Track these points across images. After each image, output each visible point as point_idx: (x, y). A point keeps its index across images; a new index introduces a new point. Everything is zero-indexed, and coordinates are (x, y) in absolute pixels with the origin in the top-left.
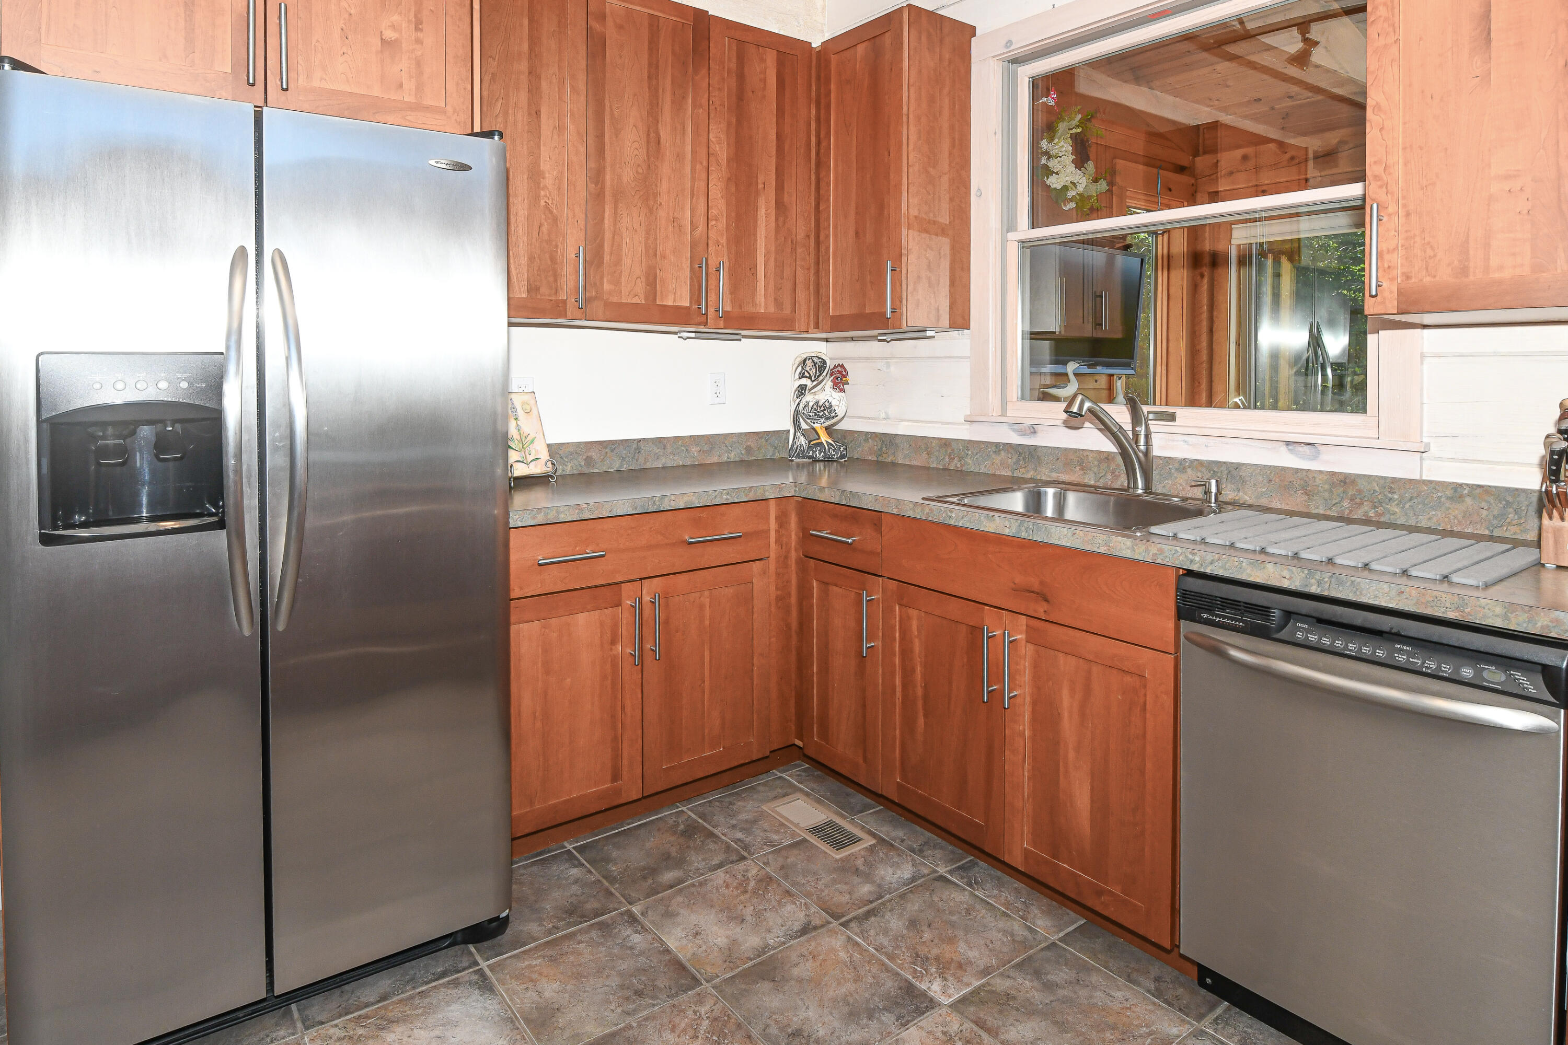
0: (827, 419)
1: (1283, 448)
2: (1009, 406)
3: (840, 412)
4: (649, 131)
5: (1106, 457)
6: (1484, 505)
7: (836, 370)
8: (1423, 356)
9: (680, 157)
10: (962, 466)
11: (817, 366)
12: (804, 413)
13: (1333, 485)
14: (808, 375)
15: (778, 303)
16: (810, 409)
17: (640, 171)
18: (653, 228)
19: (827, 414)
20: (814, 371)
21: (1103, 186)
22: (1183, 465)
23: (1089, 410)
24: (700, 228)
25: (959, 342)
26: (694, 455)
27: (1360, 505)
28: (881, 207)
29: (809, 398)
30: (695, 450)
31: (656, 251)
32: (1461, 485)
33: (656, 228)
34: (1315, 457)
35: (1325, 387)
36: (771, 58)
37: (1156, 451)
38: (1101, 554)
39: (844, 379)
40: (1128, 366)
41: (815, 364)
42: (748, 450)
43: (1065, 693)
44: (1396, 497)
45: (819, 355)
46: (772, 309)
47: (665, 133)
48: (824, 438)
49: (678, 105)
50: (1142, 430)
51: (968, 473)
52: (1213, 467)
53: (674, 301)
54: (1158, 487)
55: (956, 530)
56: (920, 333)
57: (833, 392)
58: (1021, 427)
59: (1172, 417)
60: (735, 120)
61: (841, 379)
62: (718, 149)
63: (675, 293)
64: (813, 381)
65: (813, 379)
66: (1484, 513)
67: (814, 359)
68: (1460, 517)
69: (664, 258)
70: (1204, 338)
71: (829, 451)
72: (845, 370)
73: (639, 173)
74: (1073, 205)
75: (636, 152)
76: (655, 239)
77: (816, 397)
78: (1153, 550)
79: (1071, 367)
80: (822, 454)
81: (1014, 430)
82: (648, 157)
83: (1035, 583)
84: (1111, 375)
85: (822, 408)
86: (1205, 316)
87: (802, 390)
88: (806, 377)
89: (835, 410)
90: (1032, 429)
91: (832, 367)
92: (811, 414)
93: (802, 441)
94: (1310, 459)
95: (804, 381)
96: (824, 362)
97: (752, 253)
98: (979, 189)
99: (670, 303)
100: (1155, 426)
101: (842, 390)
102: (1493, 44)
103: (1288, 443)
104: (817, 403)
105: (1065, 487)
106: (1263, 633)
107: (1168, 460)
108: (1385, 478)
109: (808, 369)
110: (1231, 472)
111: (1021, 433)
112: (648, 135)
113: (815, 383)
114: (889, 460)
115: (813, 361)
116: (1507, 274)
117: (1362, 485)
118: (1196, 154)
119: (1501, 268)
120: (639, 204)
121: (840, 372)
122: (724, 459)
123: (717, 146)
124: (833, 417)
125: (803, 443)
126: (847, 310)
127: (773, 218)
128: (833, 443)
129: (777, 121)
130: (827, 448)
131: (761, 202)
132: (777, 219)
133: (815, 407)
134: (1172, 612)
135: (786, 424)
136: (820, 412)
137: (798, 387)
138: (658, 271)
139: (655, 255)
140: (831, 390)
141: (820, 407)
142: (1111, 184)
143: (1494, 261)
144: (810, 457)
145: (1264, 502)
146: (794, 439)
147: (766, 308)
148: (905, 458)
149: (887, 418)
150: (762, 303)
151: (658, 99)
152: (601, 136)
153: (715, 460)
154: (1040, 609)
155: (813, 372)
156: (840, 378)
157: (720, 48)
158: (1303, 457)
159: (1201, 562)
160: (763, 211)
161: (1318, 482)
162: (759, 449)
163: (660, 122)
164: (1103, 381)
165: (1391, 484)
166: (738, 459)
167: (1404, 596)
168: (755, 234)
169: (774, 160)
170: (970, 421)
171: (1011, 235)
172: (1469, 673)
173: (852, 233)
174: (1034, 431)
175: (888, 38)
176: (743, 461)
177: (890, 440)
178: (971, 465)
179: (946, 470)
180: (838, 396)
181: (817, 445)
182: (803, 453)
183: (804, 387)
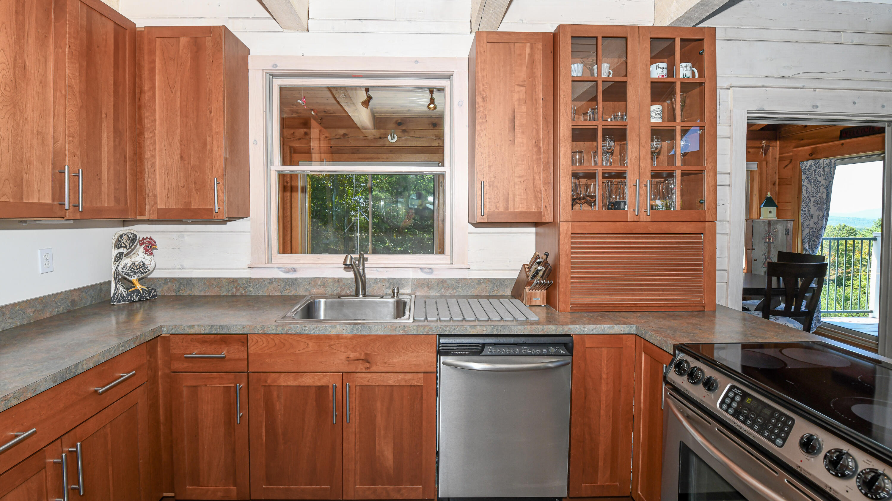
0: (142, 273)
1: (419, 271)
2: (273, 257)
3: (151, 268)
4: (16, 57)
5: (338, 281)
6: (487, 285)
7: (145, 241)
9: (43, 83)
10: (246, 292)
11: (131, 239)
12: (123, 272)
13: (438, 283)
14: (124, 246)
15: (117, 200)
16: (128, 268)
17: (8, 88)
18: (19, 138)
19: (141, 270)
20: (129, 242)
22: (376, 281)
24: (60, 142)
25: (243, 224)
27: (447, 290)
29: (126, 261)
31: (23, 158)
32: (480, 279)
33: (22, 138)
34: (431, 273)
36: (109, 26)
38: (398, 335)
39: (153, 247)
41: (129, 238)
42: (73, 302)
43: (379, 404)
44: (460, 285)
45: (132, 231)
46: (112, 204)
47: (30, 61)
48: (139, 286)
49: (43, 41)
50: (362, 267)
51: (250, 296)
52: (390, 281)
53: (39, 199)
57: (145, 255)
58: (287, 269)
59: (367, 260)
60: (85, 63)
61: (151, 247)
62: (74, 83)
63: (39, 193)
64: (127, 250)
65: (128, 248)
66: (488, 288)
67: (129, 234)
68: (480, 290)
69: (30, 164)
71: (143, 294)
72: (154, 241)
73: (7, 91)
75: (3, 72)
76: (22, 148)
77: (132, 260)
80: (139, 297)
81: (281, 271)
82: (15, 78)
83: (362, 355)
85: (138, 267)
87: (119, 257)
88: (123, 247)
89: (147, 267)
90: (293, 270)
91: (141, 239)
92: (129, 272)
93: (122, 290)
94: (429, 274)
95: (122, 250)
96: (135, 236)
97: (97, 163)
98: (255, 140)
99: (36, 201)
101: (152, 254)
102: (515, 130)
103: (421, 268)
104: (134, 264)
107: (370, 279)
108: (456, 279)
109: (124, 241)
110: (398, 282)
111: (287, 271)
112: (15, 60)
113: (129, 250)
114: (187, 294)
115: (128, 236)
117: (449, 282)
119: (518, 208)
120: (7, 117)
121: (150, 243)
122: (55, 312)
123: (73, 80)
124: (146, 272)
125: (123, 292)
126: (173, 205)
127: (112, 139)
128: (146, 289)
129: (114, 72)
130: (142, 292)
131: (104, 125)
132: (114, 141)
133: (132, 266)
134: (436, 354)
135: (107, 278)
136: (136, 269)
137: (118, 254)
138: (25, 175)
139: (22, 161)
140: (144, 254)
141: (136, 266)
144: (129, 300)
146: (115, 290)
147: (108, 203)
148: (201, 291)
149: (183, 268)
150: (105, 199)
151: (24, 32)
153: (47, 315)
154: (364, 367)
155: (127, 244)
156: (149, 246)
158: (427, 273)
159: (449, 330)
160: (106, 134)
161: (433, 282)
162: (81, 300)
163: (26, 52)
165: (459, 281)
166: (65, 311)
167: (526, 329)
168: (100, 150)
169: (112, 99)
170: (251, 267)
171: (272, 167)
172: (545, 351)
173: (177, 157)
174: (294, 270)
175: (208, 42)
176: (69, 312)
177: (188, 282)
178: (252, 291)
179: (234, 296)
180: (148, 257)
181: (133, 291)
182: (123, 298)
183: (121, 254)
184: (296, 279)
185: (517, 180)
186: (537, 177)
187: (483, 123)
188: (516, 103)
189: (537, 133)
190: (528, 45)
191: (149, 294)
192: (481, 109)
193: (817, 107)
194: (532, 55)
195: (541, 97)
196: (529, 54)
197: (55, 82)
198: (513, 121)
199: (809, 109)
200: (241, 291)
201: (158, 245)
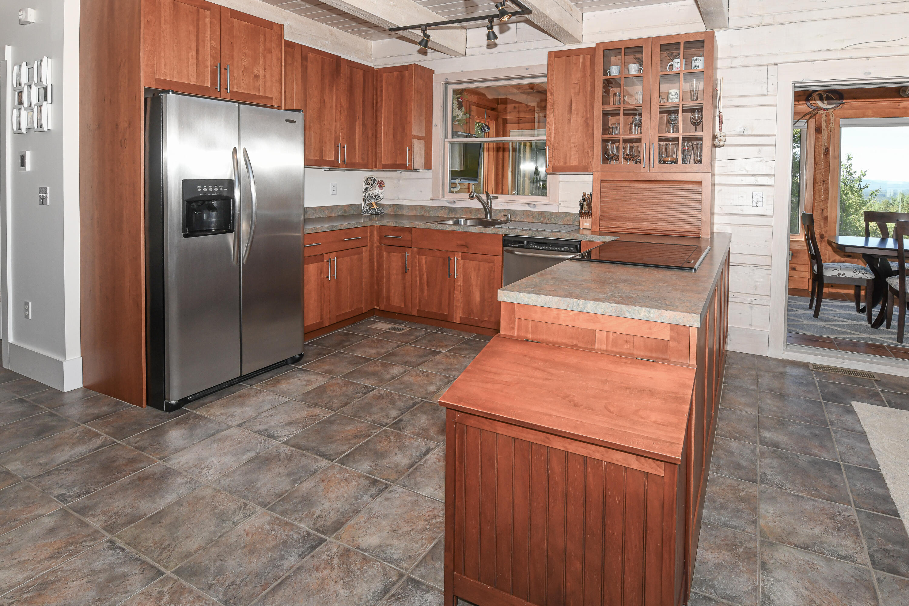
0: (377, 199)
2: (445, 195)
3: (381, 197)
4: (321, 98)
5: (478, 210)
6: (572, 217)
7: (379, 182)
8: (559, 182)
9: (331, 107)
10: (429, 214)
11: (372, 180)
12: (367, 198)
13: (539, 214)
14: (369, 184)
15: (363, 159)
16: (370, 196)
17: (318, 112)
20: (371, 182)
21: (468, 116)
22: (500, 211)
23: (476, 196)
24: (338, 133)
25: (428, 174)
26: (326, 213)
27: (545, 219)
28: (404, 129)
29: (370, 192)
30: (326, 211)
31: (323, 141)
32: (567, 213)
33: (323, 132)
34: (535, 207)
35: (539, 187)
36: (361, 73)
37: (493, 208)
38: (482, 233)
39: (383, 186)
40: (475, 180)
42: (345, 211)
43: (472, 272)
44: (553, 217)
45: (373, 177)
46: (361, 161)
47: (326, 99)
48: (375, 206)
49: (331, 90)
50: (489, 201)
51: (431, 216)
52: (509, 211)
53: (329, 158)
54: (494, 218)
55: (438, 231)
56: (415, 170)
58: (450, 201)
59: (497, 197)
63: (329, 156)
64: (371, 186)
66: (572, 219)
67: (371, 178)
68: (567, 220)
69: (326, 143)
70: (501, 170)
71: (377, 211)
72: (383, 182)
74: (458, 123)
76: (323, 136)
77: (372, 192)
78: (497, 230)
79: (458, 181)
80: (375, 212)
81: (447, 202)
82: (321, 108)
83: (463, 243)
84: (469, 184)
86: (501, 162)
87: (366, 190)
89: (379, 197)
91: (377, 181)
92: (371, 198)
93: (367, 207)
94: (533, 208)
95: (368, 186)
96: (375, 179)
97: (354, 141)
98: (436, 124)
99: (327, 159)
100: (493, 200)
101: (382, 189)
102: (572, 113)
103: (528, 204)
104: (373, 194)
105: (466, 219)
106: (522, 247)
107: (496, 210)
109: (369, 182)
110: (513, 212)
111: (450, 203)
114: (400, 214)
116: (573, 164)
117: (546, 214)
118: (498, 104)
120: (317, 124)
121: (381, 183)
122: (336, 215)
123: (343, 104)
124: (379, 199)
126: (389, 162)
127: (361, 129)
128: (379, 208)
129: (363, 95)
131: (358, 123)
132: (363, 129)
134: (501, 245)
135: (360, 201)
136: (374, 197)
137: (365, 188)
138: (324, 148)
140: (378, 189)
142: (470, 115)
143: (571, 162)
144: (370, 213)
145: (522, 220)
146: (364, 207)
147: (359, 161)
148: (406, 212)
149: (399, 199)
150: (357, 159)
151: (324, 87)
152: (305, 100)
153: (333, 215)
154: (465, 250)
156: (381, 185)
157: (344, 69)
158: (531, 207)
159: (508, 232)
160: (358, 126)
161: (535, 214)
162: (349, 211)
164: (466, 186)
165: (552, 213)
166: (341, 215)
167: (551, 235)
168: (355, 135)
169: (362, 108)
170: (432, 199)
171: (446, 140)
172: (563, 249)
173: (391, 136)
174: (454, 202)
175: (407, 73)
176: (343, 215)
177: (400, 207)
178: (432, 214)
179: (423, 216)
180: (380, 191)
181: (372, 209)
182: (367, 212)
183: (367, 188)
184: (456, 207)
185: (572, 145)
186: (586, 143)
187: (551, 109)
188: (573, 95)
189: (586, 114)
190: (582, 56)
191: (380, 211)
192: (550, 100)
193: (870, 73)
194: (584, 63)
195: (589, 89)
196: (582, 63)
197: (336, 106)
198: (570, 106)
199: (862, 76)
200: (426, 214)
201: (386, 184)
